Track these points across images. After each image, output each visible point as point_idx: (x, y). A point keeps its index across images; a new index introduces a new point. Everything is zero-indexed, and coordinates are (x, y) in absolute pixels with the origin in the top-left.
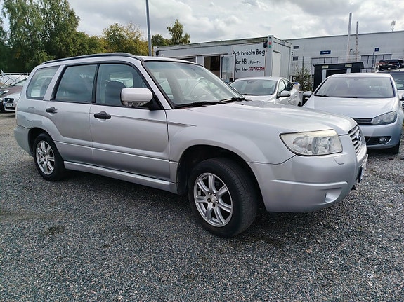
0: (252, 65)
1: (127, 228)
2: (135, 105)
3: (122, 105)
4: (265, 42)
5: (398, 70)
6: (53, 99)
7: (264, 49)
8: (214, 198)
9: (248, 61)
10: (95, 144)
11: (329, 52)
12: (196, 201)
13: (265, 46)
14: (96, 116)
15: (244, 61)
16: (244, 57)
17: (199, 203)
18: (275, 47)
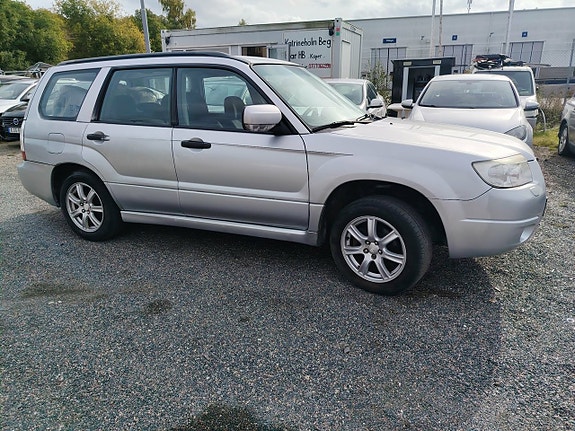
0: (313, 61)
1: (256, 295)
2: (261, 129)
3: (245, 129)
4: (331, 27)
5: (500, 69)
6: (97, 119)
7: (330, 38)
8: (373, 247)
9: (307, 55)
10: (182, 184)
11: (395, 41)
12: (345, 253)
13: (331, 33)
14: (185, 144)
15: (302, 54)
16: (301, 48)
17: (348, 256)
18: (344, 35)
